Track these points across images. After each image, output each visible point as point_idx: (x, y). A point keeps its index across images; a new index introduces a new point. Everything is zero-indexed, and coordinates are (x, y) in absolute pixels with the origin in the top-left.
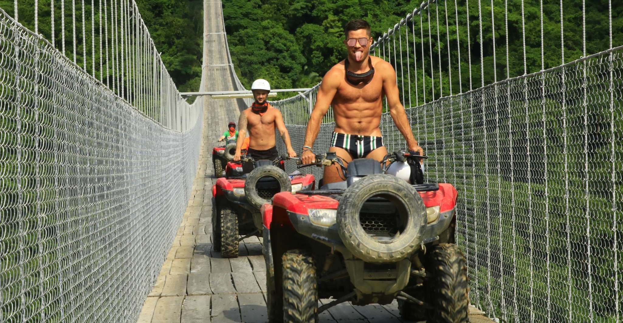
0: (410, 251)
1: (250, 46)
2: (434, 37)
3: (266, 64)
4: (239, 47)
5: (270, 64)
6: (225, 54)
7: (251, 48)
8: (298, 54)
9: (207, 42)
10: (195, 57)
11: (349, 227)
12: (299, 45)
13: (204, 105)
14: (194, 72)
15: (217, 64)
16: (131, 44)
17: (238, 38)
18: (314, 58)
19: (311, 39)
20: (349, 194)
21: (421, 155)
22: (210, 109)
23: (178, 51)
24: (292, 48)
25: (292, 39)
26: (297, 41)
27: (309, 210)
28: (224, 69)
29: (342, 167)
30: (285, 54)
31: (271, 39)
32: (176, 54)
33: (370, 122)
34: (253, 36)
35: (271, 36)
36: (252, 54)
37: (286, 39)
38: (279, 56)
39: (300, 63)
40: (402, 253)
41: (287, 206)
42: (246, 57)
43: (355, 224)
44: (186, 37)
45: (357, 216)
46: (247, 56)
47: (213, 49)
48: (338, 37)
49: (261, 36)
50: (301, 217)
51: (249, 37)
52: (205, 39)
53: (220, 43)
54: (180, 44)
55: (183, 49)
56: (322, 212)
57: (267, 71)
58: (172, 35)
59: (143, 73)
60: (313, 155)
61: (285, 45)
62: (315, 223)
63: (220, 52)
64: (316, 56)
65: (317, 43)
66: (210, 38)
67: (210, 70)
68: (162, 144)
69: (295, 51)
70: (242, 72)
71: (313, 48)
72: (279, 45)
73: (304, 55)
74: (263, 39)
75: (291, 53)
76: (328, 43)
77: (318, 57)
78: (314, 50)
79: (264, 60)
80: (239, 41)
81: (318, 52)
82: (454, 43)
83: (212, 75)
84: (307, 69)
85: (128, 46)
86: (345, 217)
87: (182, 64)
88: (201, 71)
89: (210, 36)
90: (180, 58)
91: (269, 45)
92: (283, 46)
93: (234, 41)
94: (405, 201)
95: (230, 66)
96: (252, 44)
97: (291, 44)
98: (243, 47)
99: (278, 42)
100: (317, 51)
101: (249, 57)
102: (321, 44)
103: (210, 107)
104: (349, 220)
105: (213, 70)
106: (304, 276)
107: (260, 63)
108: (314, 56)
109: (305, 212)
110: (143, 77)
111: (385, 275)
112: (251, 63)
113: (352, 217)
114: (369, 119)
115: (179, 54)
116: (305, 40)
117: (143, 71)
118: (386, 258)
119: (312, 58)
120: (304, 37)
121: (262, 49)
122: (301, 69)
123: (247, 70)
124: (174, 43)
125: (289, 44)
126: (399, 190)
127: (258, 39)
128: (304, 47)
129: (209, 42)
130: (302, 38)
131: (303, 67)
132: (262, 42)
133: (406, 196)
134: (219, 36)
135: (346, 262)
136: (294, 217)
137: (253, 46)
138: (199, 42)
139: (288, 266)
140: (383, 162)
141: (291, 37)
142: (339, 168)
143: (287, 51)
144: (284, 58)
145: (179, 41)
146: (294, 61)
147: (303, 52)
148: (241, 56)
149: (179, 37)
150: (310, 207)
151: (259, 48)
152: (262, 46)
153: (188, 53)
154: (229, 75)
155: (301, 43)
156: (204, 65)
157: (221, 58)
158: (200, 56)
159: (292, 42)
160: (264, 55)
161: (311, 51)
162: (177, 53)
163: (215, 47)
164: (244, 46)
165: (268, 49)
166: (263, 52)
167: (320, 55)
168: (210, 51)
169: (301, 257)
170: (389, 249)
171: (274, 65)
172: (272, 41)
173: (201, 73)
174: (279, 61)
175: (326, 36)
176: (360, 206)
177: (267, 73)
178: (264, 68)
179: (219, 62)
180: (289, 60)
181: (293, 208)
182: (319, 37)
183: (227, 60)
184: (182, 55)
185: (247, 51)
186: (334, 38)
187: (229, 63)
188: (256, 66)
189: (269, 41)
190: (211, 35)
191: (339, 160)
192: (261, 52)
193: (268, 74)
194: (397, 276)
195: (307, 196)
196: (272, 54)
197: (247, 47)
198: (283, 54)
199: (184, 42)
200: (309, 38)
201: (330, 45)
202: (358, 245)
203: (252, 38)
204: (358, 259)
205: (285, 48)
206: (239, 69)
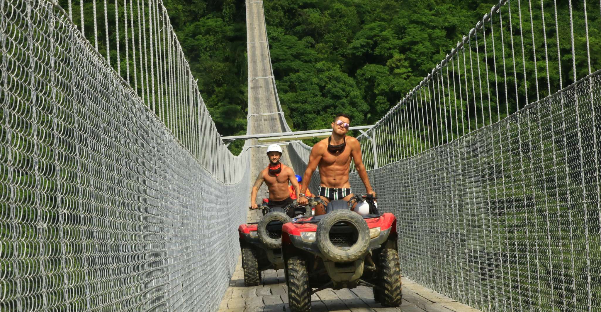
0: (360, 254)
1: (303, 92)
2: (520, 77)
3: (322, 113)
4: (290, 95)
5: (326, 112)
6: (273, 101)
7: (303, 95)
8: (360, 101)
9: (252, 88)
10: (239, 107)
11: (322, 241)
12: (360, 89)
13: (251, 161)
14: (238, 125)
15: (265, 113)
16: (164, 94)
17: (289, 83)
18: (379, 104)
19: (374, 83)
20: (322, 222)
21: (374, 196)
22: (259, 165)
23: (219, 101)
24: (352, 94)
25: (352, 82)
26: (358, 86)
27: (301, 233)
28: (273, 119)
29: (324, 206)
30: (344, 100)
31: (327, 83)
32: (216, 105)
33: (341, 179)
34: (306, 81)
35: (327, 80)
36: (306, 102)
37: (345, 83)
38: (337, 103)
39: (362, 111)
40: (355, 256)
41: (289, 231)
42: (298, 105)
43: (326, 240)
44: (227, 84)
45: (327, 235)
46: (300, 104)
47: (260, 96)
48: (405, 79)
49: (315, 80)
50: (296, 237)
51: (302, 81)
52: (250, 85)
53: (267, 89)
54: (221, 93)
55: (224, 98)
56: (309, 234)
57: (323, 121)
58: (211, 83)
59: (179, 127)
60: (307, 200)
61: (344, 90)
62: (305, 241)
63: (268, 100)
64: (381, 101)
65: (382, 87)
66: (255, 83)
67: (257, 120)
68: (204, 215)
69: (356, 97)
70: (294, 123)
71: (377, 92)
72: (337, 90)
73: (366, 101)
74: (317, 84)
75: (351, 99)
76: (394, 86)
77: (383, 103)
78: (378, 95)
79: (320, 108)
80: (289, 86)
81: (383, 97)
82: (543, 81)
83: (259, 126)
84: (370, 118)
85: (161, 97)
86: (320, 236)
87: (224, 115)
88: (247, 123)
89: (255, 81)
90: (222, 109)
91: (325, 91)
92: (341, 91)
93: (283, 87)
94: (356, 225)
95: (280, 115)
96: (305, 90)
97: (351, 89)
98: (295, 94)
99: (335, 87)
100: (382, 95)
101: (302, 106)
102: (386, 89)
103: (258, 162)
104: (322, 237)
105: (261, 120)
106: (301, 273)
107: (315, 112)
108: (378, 102)
109: (299, 234)
110: (179, 132)
111: (348, 270)
112: (304, 113)
113: (325, 236)
114: (340, 177)
115: (220, 104)
116: (367, 83)
117: (179, 125)
118: (345, 259)
119: (376, 105)
120: (366, 80)
121: (317, 96)
122: (363, 118)
123: (300, 121)
124: (214, 91)
125: (348, 89)
126: (352, 218)
127: (312, 84)
128: (365, 91)
129: (255, 88)
130: (363, 81)
131: (365, 116)
132: (317, 87)
133: (356, 222)
134: (266, 81)
135: (324, 263)
136: (292, 237)
137: (306, 92)
138: (243, 89)
139: (291, 267)
140: (349, 202)
141: (351, 80)
142: (323, 206)
143: (346, 97)
144: (343, 105)
145: (219, 89)
146: (355, 109)
147: (365, 98)
148: (293, 105)
149: (219, 85)
150: (301, 231)
151: (314, 94)
152: (317, 92)
153: (230, 103)
154: (280, 125)
155: (363, 87)
156: (249, 115)
157: (270, 107)
158: (245, 105)
159: (352, 86)
160: (320, 103)
161: (374, 96)
162: (218, 103)
163: (262, 93)
164: (296, 92)
165: (323, 95)
166: (319, 98)
167: (385, 100)
168: (256, 99)
169: (298, 261)
170: (347, 254)
171: (332, 114)
172: (329, 86)
173: (246, 125)
174: (337, 109)
175: (391, 77)
176: (329, 229)
177: (323, 123)
178: (319, 118)
179: (267, 111)
180: (349, 107)
181: (291, 232)
182: (383, 79)
183: (276, 108)
184: (223, 105)
185: (300, 98)
186: (401, 80)
187: (279, 111)
188: (310, 116)
189: (325, 86)
190: (257, 80)
191: (322, 201)
192: (316, 99)
193: (325, 124)
194: (355, 270)
195: (301, 225)
196: (329, 101)
197: (300, 94)
198: (342, 101)
199: (226, 90)
200: (371, 82)
201: (396, 89)
202: (329, 252)
203: (305, 84)
204: (331, 261)
205: (344, 93)
206: (291, 120)
